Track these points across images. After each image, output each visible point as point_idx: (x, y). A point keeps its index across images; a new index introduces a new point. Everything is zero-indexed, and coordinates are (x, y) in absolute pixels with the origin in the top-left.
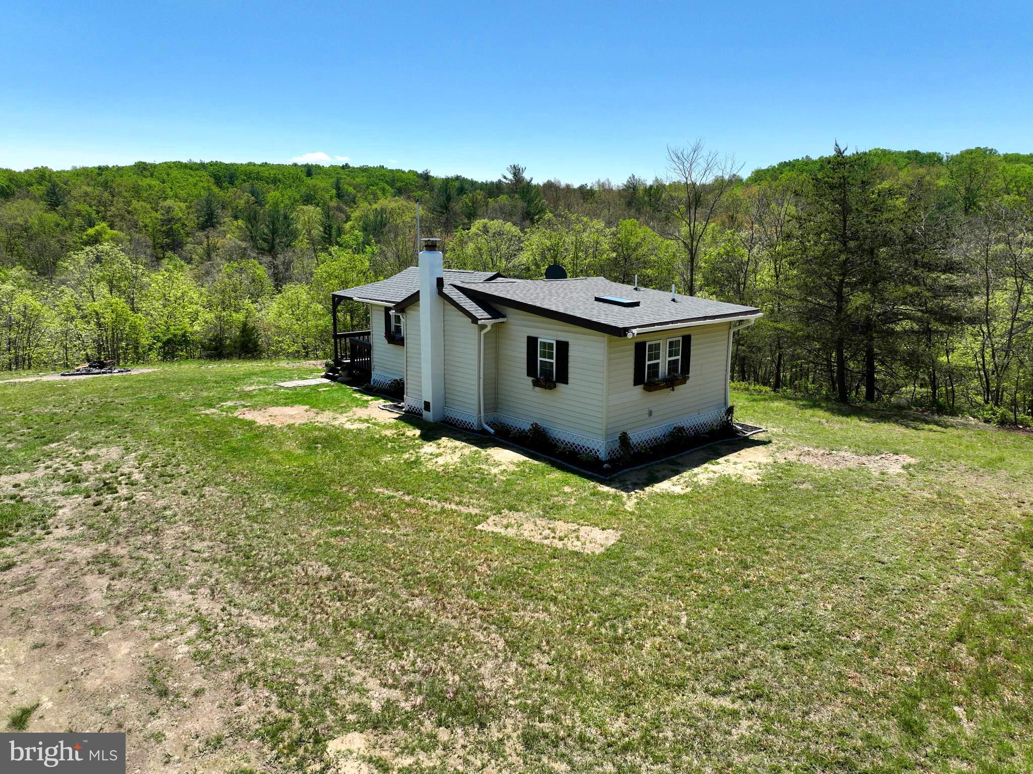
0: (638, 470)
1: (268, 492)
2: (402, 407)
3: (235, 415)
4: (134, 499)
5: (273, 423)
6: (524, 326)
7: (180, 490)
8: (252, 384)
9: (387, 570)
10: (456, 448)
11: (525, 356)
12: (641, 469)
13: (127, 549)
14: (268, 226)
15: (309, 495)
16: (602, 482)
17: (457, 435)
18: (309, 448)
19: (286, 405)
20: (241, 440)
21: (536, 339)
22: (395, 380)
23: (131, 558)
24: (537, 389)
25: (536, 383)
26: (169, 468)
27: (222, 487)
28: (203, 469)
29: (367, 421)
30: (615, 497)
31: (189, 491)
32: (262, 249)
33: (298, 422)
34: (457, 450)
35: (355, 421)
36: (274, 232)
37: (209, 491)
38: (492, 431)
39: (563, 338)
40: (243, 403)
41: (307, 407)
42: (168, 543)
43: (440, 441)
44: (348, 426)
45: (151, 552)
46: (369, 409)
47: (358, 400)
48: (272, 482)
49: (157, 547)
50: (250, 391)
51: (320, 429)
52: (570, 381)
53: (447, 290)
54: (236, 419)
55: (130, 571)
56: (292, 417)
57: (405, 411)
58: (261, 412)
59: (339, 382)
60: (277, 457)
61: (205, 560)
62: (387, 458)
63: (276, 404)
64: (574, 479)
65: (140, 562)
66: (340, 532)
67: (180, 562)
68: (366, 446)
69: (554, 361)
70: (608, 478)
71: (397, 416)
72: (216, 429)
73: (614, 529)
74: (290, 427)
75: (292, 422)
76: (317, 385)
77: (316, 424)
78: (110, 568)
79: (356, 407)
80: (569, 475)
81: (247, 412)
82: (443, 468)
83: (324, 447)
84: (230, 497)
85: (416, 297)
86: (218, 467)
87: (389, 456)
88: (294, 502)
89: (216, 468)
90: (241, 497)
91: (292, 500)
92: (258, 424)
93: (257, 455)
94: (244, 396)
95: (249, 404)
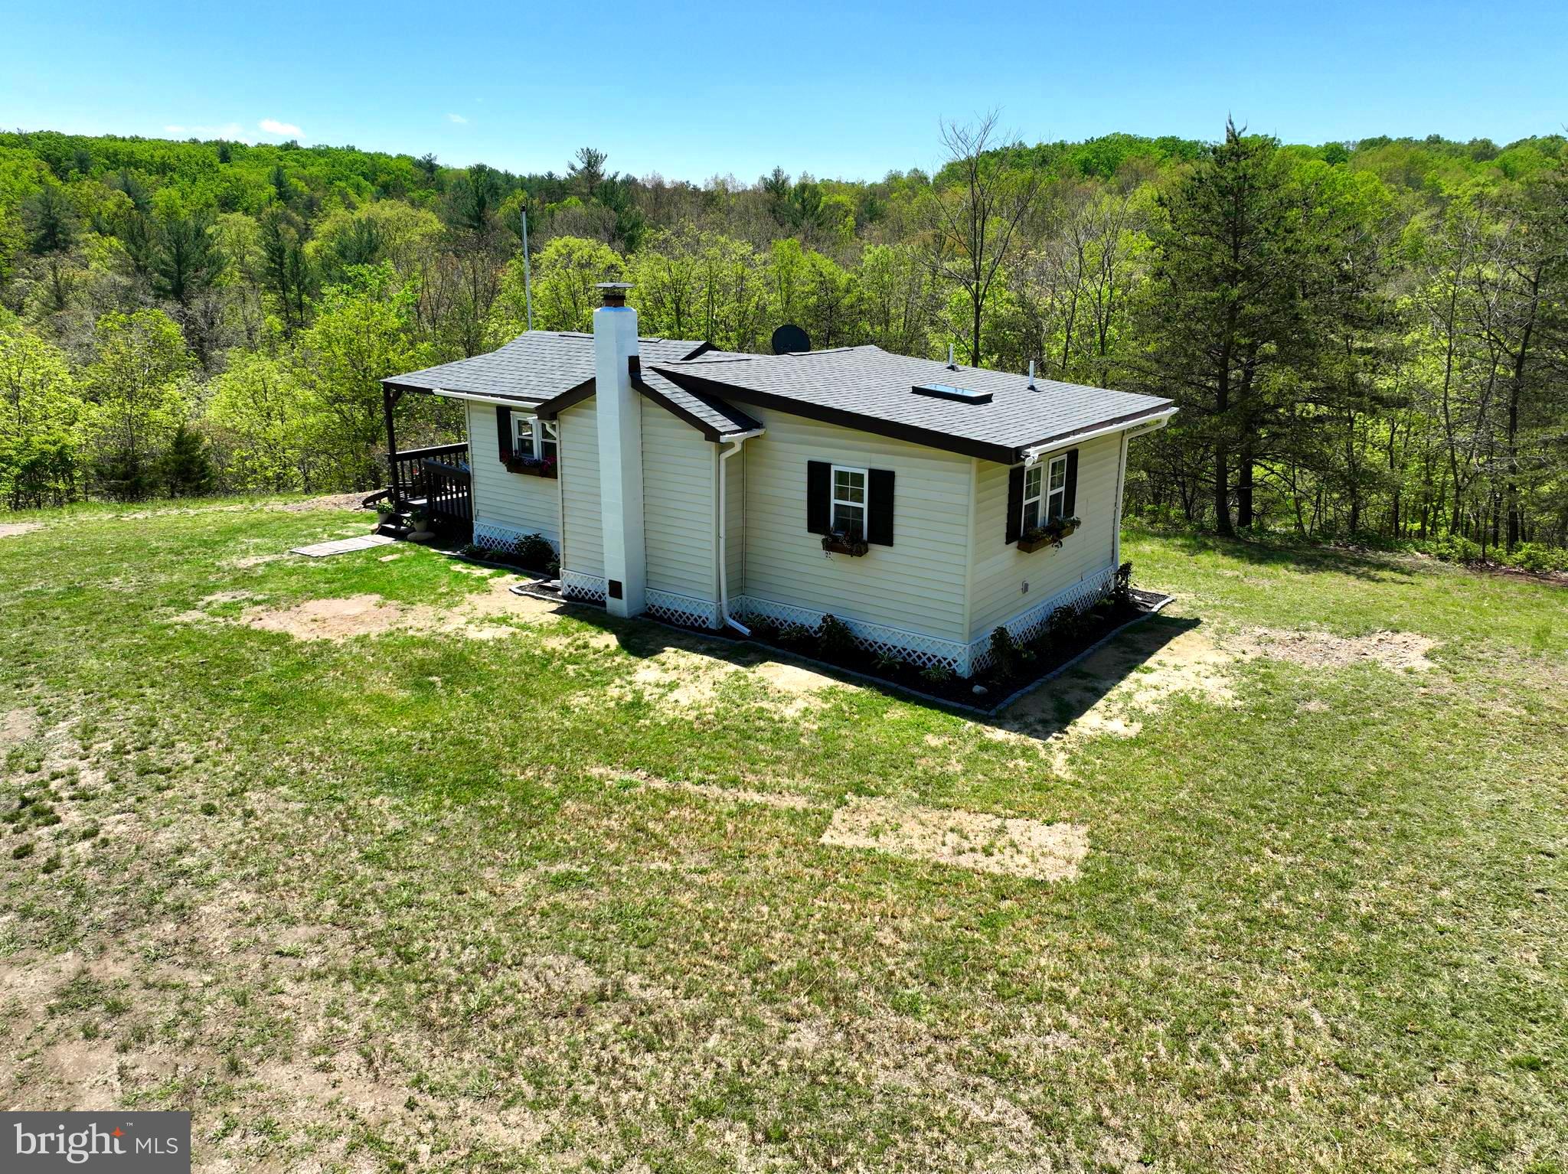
0: (1033, 693)
1: (379, 792)
2: (555, 590)
3: (244, 621)
4: (102, 835)
5: (327, 636)
6: (801, 443)
7: (197, 804)
8: (245, 553)
9: (707, 963)
10: (697, 668)
11: (804, 496)
12: (1036, 690)
13: (128, 963)
14: (169, 249)
15: (466, 792)
16: (986, 721)
17: (684, 642)
18: (418, 685)
19: (333, 594)
20: (278, 677)
21: (825, 467)
22: (527, 538)
23: (148, 986)
24: (833, 555)
25: (831, 546)
26: (152, 752)
27: (284, 790)
28: (228, 750)
29: (504, 621)
30: (1027, 752)
31: (217, 803)
32: (159, 288)
33: (375, 631)
34: (700, 673)
35: (482, 622)
36: (180, 259)
37: (260, 801)
38: (746, 631)
39: (882, 464)
40: (248, 595)
41: (376, 598)
42: (219, 938)
43: (662, 657)
44: (473, 634)
45: (188, 965)
46: (494, 594)
47: (467, 577)
48: (379, 769)
49: (196, 953)
50: (249, 569)
51: (424, 644)
52: (897, 540)
53: (649, 378)
54: (246, 633)
55: (158, 1024)
56: (356, 620)
57: (564, 597)
58: (291, 614)
59: (411, 541)
60: (363, 710)
61: (317, 976)
62: (578, 700)
63: (317, 595)
64: (936, 718)
65: (174, 996)
66: (570, 876)
67: (264, 986)
68: (528, 676)
69: (865, 506)
70: (992, 713)
71: (554, 606)
72: (217, 657)
73: (1065, 821)
74: (362, 640)
75: (362, 631)
76: (374, 550)
77: (410, 633)
78: (109, 1020)
79: (470, 592)
80: (921, 711)
81: (263, 615)
82: (695, 713)
83: (447, 682)
84: (308, 812)
85: (587, 389)
86: (256, 742)
87: (581, 693)
88: (443, 812)
89: (254, 746)
90: (331, 809)
91: (437, 807)
92: (296, 640)
93: (323, 708)
94: (243, 579)
95: (260, 597)
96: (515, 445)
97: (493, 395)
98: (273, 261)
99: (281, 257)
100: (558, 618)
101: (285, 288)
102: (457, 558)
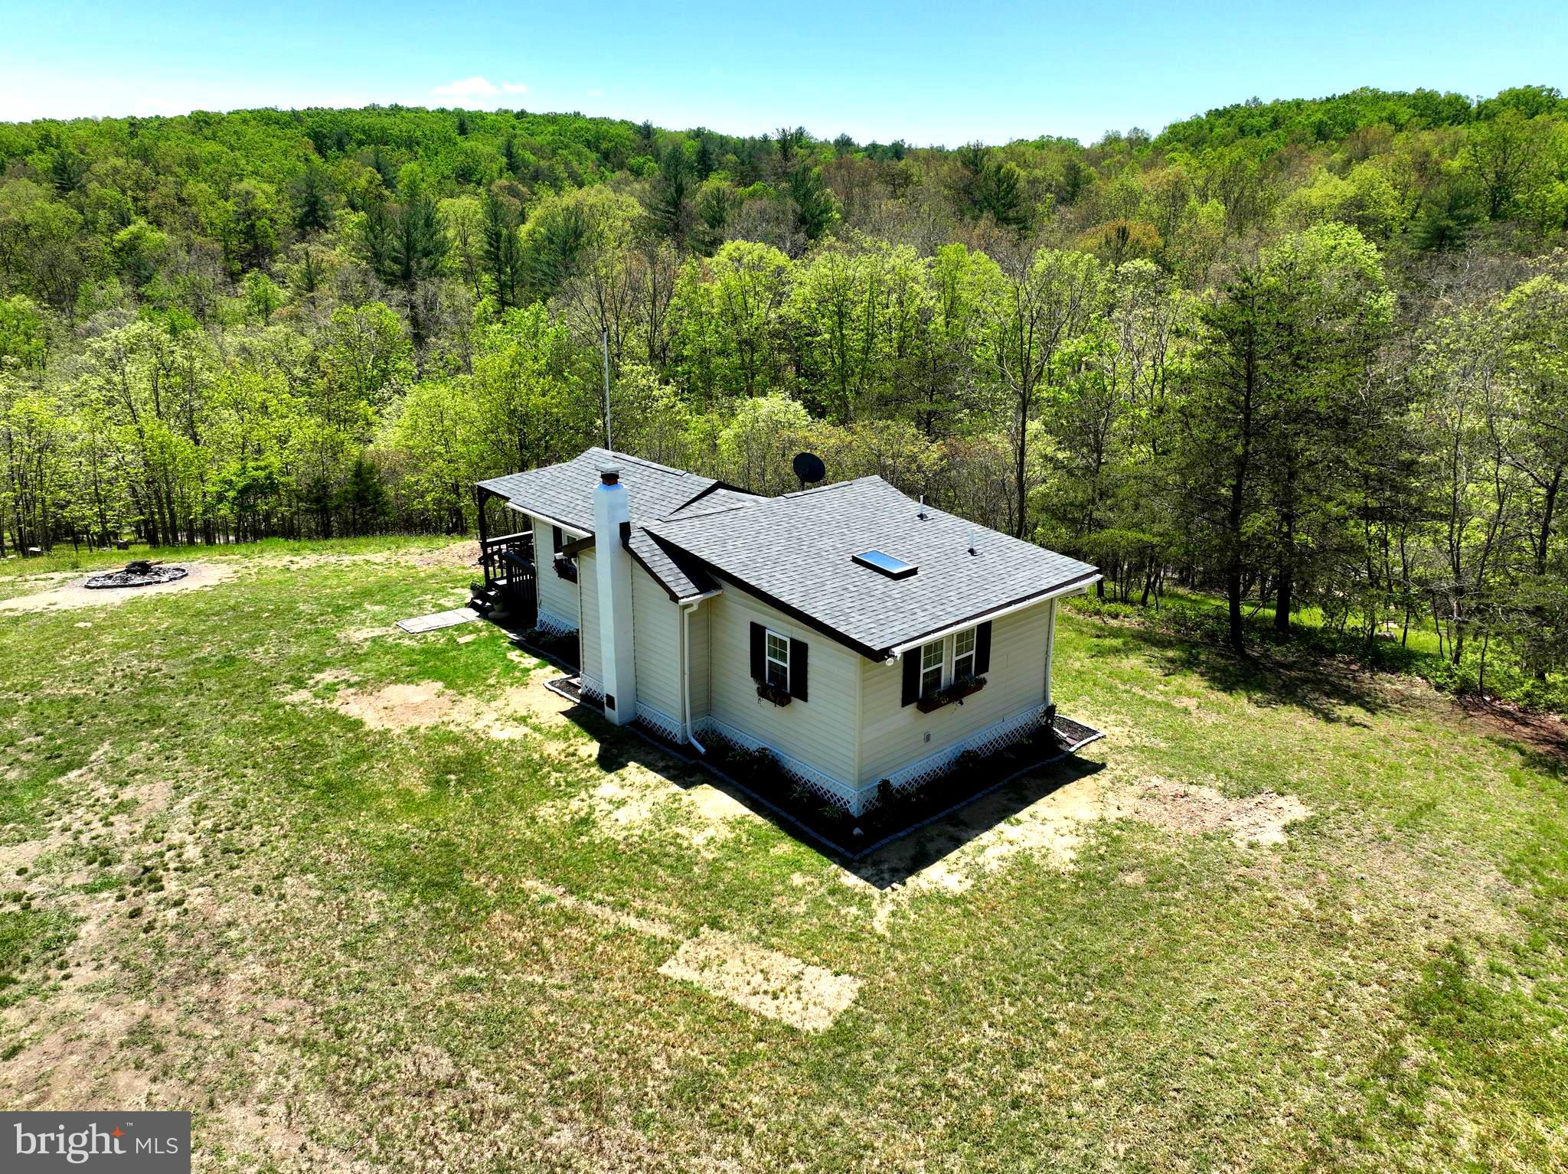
0: (902, 839)
1: (374, 886)
2: (576, 688)
3: (335, 705)
4: (185, 905)
5: (390, 725)
6: (746, 609)
7: (252, 883)
8: (363, 624)
9: (528, 1067)
10: (647, 787)
11: (749, 649)
12: (909, 835)
13: (174, 1014)
14: (400, 238)
15: (432, 893)
16: (847, 865)
17: (651, 757)
18: (438, 783)
19: (409, 679)
20: (343, 765)
21: (763, 629)
22: (570, 630)
23: (181, 1034)
24: (764, 701)
25: (763, 693)
26: (236, 833)
27: (310, 877)
28: (285, 837)
29: (523, 720)
30: (864, 901)
31: (264, 885)
32: (393, 274)
33: (427, 722)
34: (648, 792)
35: (507, 720)
36: (409, 247)
37: (292, 886)
38: (702, 750)
39: (799, 638)
40: (348, 674)
41: (440, 685)
42: (233, 1000)
43: (623, 772)
44: (496, 732)
45: (208, 1020)
46: (530, 687)
47: (516, 667)
48: (381, 865)
49: (215, 1010)
50: (359, 643)
51: (455, 741)
52: (810, 697)
53: (636, 541)
54: (334, 717)
55: (179, 1063)
56: (416, 709)
57: (579, 697)
58: (371, 699)
59: (490, 619)
60: (390, 803)
61: (282, 1041)
62: (545, 810)
63: (397, 680)
64: (811, 857)
65: (193, 1044)
66: (470, 980)
67: (248, 1044)
68: (519, 781)
69: (787, 665)
70: (857, 858)
71: (569, 706)
72: (306, 741)
73: (851, 974)
74: (413, 732)
75: (416, 722)
76: (459, 627)
77: (451, 727)
78: (151, 1056)
79: (512, 685)
80: (803, 848)
81: (351, 699)
82: (625, 833)
83: (459, 781)
84: (320, 900)
85: (591, 543)
86: (306, 830)
87: (550, 804)
88: (411, 910)
89: (303, 834)
90: (336, 898)
91: (408, 905)
92: (366, 729)
93: (363, 800)
94: (353, 656)
95: (353, 680)
97: (550, 516)
98: (491, 245)
99: (498, 241)
100: (564, 720)
101: (500, 271)
102: (516, 643)
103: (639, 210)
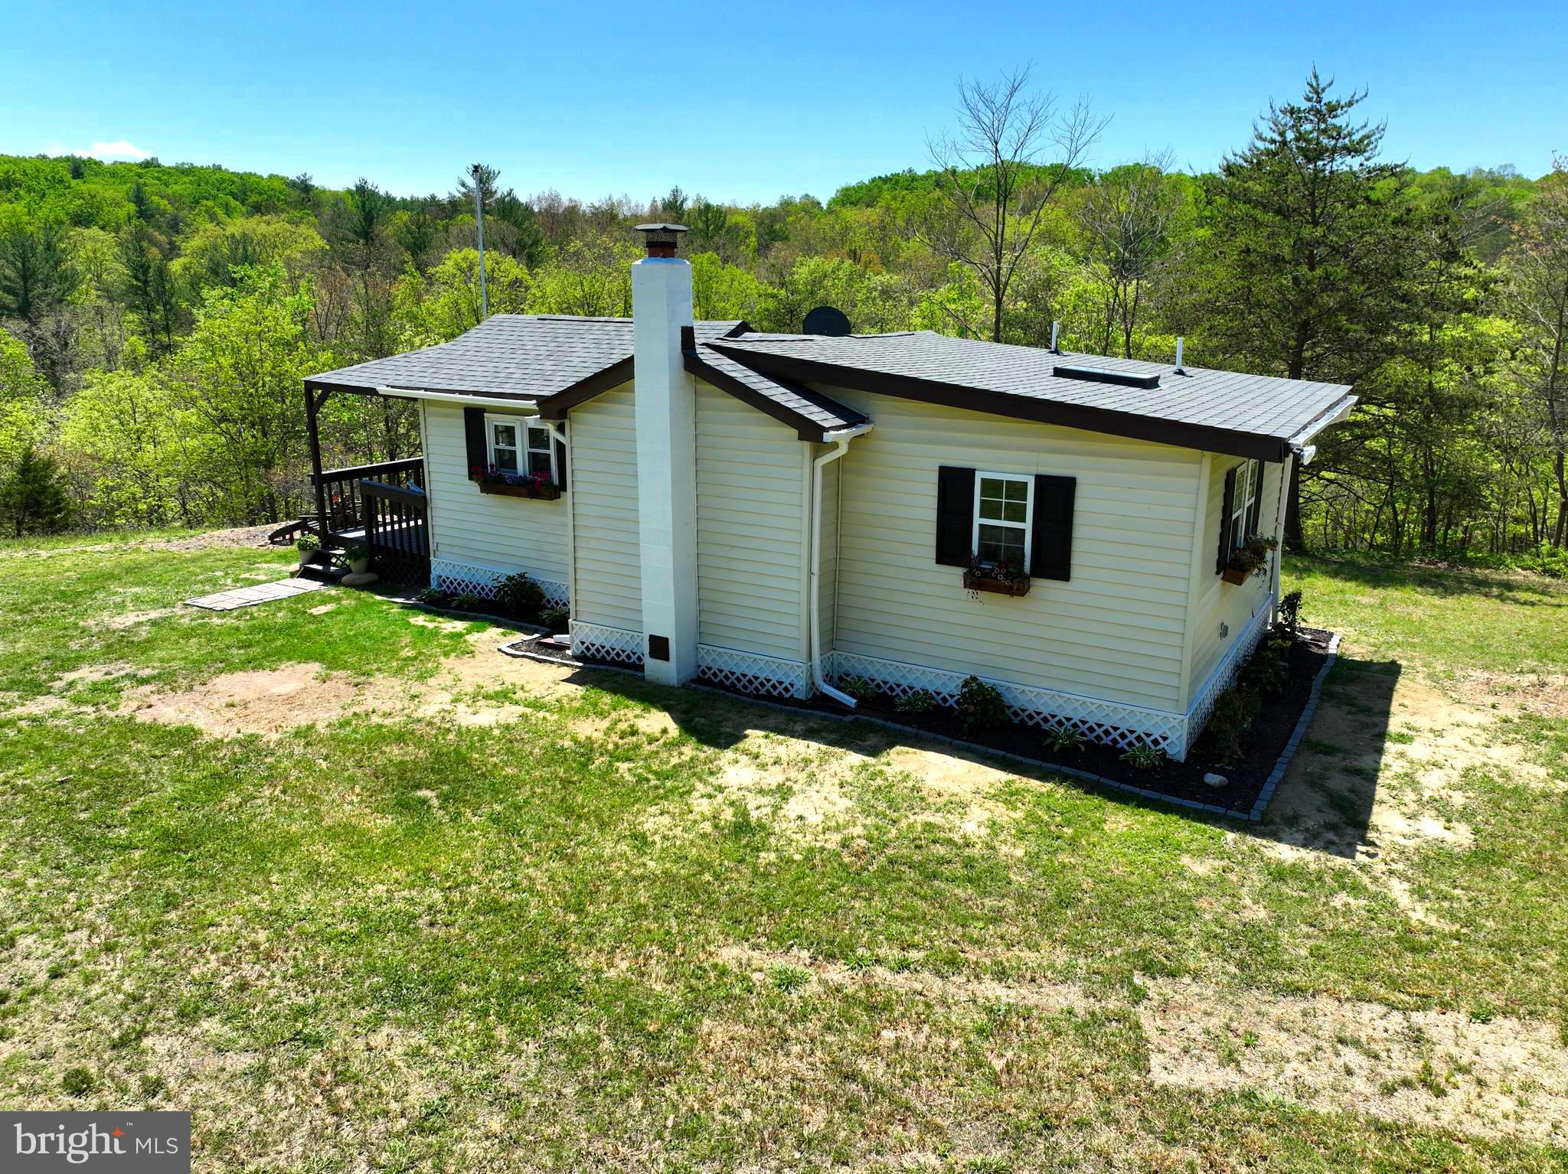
1: (379, 1020)
2: (560, 648)
3: (125, 711)
5: (252, 729)
6: (929, 442)
8: (121, 607)
10: (807, 762)
11: (932, 515)
12: (1286, 778)
14: (13, 263)
17: (771, 721)
18: (404, 806)
19: (252, 664)
20: (185, 800)
21: (966, 474)
22: (510, 579)
24: (981, 594)
25: (976, 582)
27: (211, 1026)
28: (109, 949)
29: (504, 696)
30: (1344, 881)
31: (93, 1066)
33: (323, 718)
34: (815, 769)
35: (474, 699)
36: (27, 275)
37: (172, 1055)
38: (852, 702)
39: (1056, 466)
40: (129, 669)
41: (315, 667)
43: (749, 745)
44: (468, 718)
46: (479, 657)
47: (435, 633)
48: (373, 971)
50: (128, 630)
51: (400, 738)
52: (1076, 571)
53: (707, 357)
54: (130, 729)
56: (290, 701)
57: (576, 658)
58: (194, 696)
59: (346, 586)
60: (326, 854)
62: (653, 821)
63: (231, 668)
64: (1179, 828)
68: (566, 783)
69: (1028, 526)
70: (1254, 815)
71: (567, 672)
72: (84, 771)
74: (305, 734)
75: (302, 719)
76: (298, 599)
77: (375, 719)
79: (446, 655)
81: (154, 699)
82: (837, 837)
83: (445, 798)
84: (262, 1074)
85: (621, 373)
86: (156, 928)
87: (652, 810)
88: (502, 1059)
89: (154, 936)
90: (301, 1063)
91: (489, 1046)
92: (207, 738)
93: (261, 854)
94: (121, 645)
95: (147, 672)
96: (491, 457)
97: (461, 392)
98: (137, 278)
99: (145, 273)
100: (576, 690)
101: (150, 309)
102: (413, 607)
103: (319, 242)
